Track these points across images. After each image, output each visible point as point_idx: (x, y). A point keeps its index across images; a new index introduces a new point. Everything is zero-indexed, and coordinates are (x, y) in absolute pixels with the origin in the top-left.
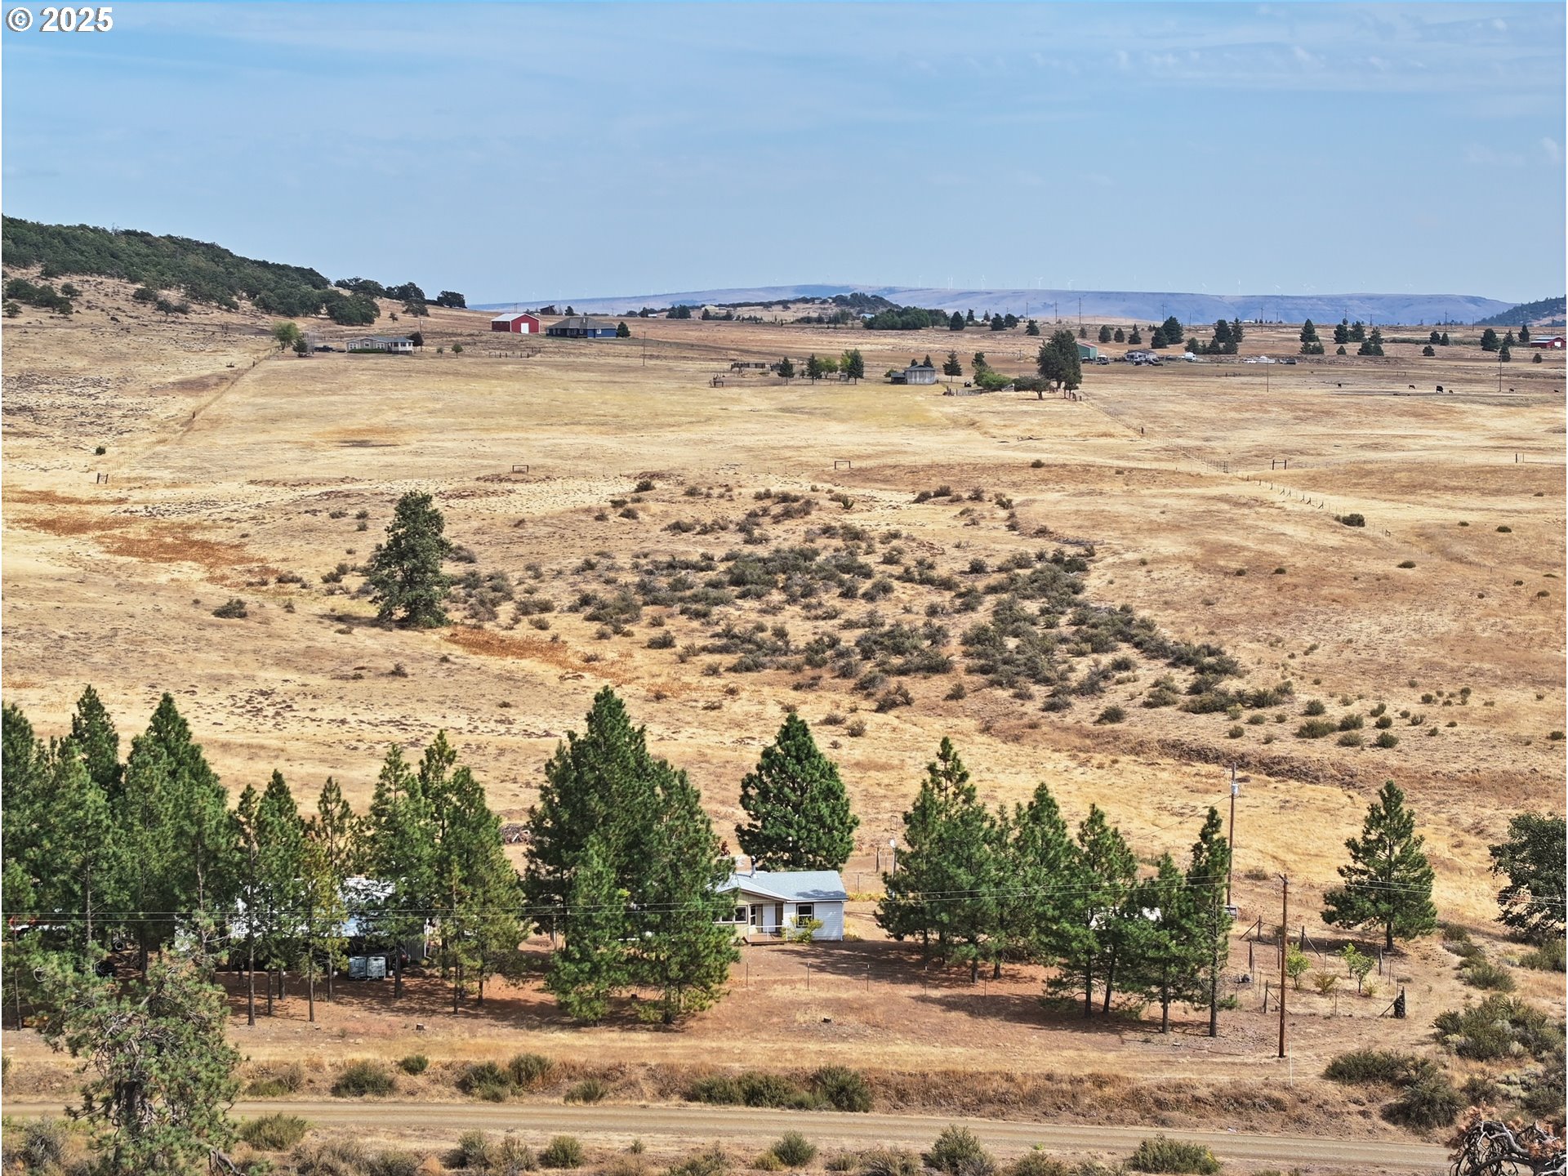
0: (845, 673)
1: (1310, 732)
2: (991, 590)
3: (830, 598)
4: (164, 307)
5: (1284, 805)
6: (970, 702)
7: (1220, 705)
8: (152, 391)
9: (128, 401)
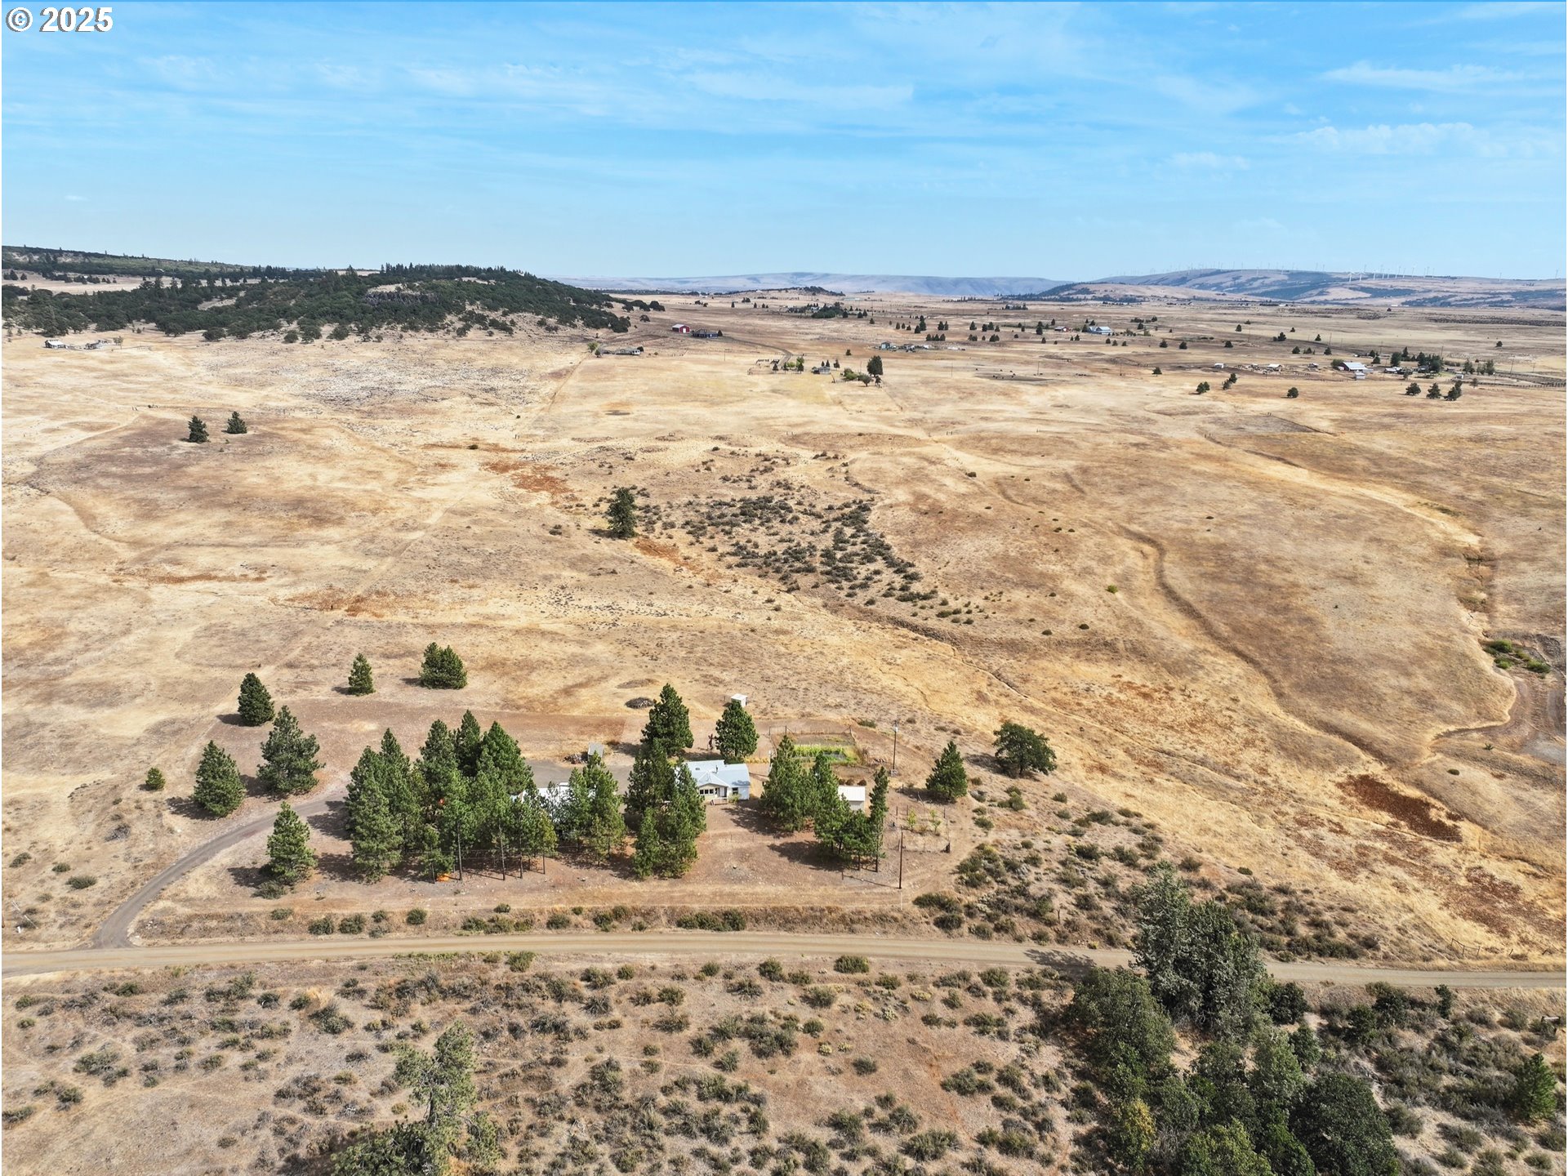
0: (778, 571)
1: (942, 615)
2: (836, 520)
3: (776, 523)
4: (549, 329)
5: (930, 658)
6: (821, 590)
7: (911, 598)
8: (542, 377)
9: (531, 384)
